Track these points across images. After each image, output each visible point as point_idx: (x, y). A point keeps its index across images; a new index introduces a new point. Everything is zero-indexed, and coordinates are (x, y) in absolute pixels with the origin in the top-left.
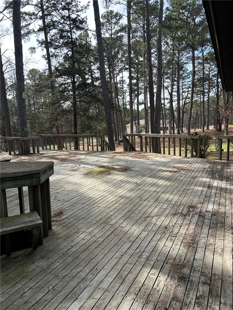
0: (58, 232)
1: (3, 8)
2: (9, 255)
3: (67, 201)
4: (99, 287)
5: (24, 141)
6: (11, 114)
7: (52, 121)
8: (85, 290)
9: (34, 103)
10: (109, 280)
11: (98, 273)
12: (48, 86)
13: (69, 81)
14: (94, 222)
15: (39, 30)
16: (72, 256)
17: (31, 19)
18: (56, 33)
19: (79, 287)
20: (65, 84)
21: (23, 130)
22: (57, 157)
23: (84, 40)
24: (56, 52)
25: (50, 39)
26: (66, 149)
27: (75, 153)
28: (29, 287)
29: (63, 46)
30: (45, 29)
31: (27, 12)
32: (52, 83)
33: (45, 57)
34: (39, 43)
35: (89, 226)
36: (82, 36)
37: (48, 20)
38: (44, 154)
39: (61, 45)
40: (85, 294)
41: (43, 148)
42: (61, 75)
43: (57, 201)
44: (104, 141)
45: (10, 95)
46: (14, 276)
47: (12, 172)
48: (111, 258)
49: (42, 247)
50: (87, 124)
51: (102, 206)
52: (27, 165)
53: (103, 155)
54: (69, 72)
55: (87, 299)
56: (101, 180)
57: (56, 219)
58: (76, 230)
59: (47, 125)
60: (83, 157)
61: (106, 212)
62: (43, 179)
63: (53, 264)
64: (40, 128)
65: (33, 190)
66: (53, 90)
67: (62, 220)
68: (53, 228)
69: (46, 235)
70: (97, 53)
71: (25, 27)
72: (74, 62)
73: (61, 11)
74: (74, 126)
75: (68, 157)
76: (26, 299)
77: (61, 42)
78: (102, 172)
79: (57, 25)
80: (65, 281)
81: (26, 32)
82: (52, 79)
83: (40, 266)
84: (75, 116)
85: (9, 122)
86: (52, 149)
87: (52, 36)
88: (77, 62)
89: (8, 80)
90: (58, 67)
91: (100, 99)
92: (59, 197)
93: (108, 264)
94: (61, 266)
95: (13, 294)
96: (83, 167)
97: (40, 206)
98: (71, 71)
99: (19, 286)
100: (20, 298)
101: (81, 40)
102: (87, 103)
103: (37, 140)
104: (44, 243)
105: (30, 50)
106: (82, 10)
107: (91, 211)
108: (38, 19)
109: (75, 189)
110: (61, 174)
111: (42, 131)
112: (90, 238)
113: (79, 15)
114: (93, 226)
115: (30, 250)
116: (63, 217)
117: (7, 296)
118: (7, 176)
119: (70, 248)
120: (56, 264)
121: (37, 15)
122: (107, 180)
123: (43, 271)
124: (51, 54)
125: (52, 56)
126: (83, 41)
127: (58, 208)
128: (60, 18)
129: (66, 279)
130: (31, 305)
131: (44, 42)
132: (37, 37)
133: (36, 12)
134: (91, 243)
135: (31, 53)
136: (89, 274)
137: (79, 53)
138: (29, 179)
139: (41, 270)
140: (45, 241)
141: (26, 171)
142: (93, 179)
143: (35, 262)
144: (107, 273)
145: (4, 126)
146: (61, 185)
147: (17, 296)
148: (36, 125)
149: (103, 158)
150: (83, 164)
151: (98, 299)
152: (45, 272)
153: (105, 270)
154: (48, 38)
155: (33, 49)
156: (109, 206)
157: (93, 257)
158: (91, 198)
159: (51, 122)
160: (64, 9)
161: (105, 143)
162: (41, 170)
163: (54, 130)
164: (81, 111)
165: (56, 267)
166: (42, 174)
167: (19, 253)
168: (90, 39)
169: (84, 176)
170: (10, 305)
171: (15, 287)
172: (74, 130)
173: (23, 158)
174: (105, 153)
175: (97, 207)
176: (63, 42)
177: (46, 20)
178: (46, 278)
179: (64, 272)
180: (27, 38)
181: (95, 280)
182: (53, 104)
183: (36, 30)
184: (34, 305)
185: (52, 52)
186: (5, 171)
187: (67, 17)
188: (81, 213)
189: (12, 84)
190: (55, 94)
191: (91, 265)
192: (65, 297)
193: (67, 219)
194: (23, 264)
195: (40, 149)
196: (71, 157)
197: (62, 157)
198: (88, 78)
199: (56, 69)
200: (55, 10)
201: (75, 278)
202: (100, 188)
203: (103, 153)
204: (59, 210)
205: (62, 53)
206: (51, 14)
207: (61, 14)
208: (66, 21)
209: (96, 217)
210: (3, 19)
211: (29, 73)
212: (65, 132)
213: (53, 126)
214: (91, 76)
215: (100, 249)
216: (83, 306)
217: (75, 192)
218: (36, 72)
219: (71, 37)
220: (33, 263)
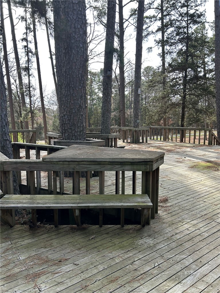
0: (163, 216)
1: (129, 16)
2: (123, 226)
3: (172, 191)
4: (203, 279)
5: (136, 131)
6: (126, 107)
7: (161, 114)
8: (188, 278)
9: (146, 98)
10: (214, 276)
11: (202, 266)
12: (161, 81)
13: (181, 75)
14: (199, 216)
15: (157, 31)
16: (176, 242)
17: (151, 21)
18: (173, 31)
19: (183, 273)
20: (177, 78)
21: (136, 121)
22: (163, 147)
23: (200, 33)
24: (171, 49)
25: (167, 37)
26: (172, 140)
27: (181, 145)
28: (138, 257)
29: (178, 43)
30: (162, 29)
31: (148, 16)
32: (164, 78)
33: (160, 55)
34: (156, 43)
35: (193, 218)
36: (198, 29)
37: (166, 20)
38: (152, 144)
39: (176, 42)
40: (189, 281)
41: (151, 139)
42: (173, 71)
43: (162, 188)
44: (213, 135)
45: (126, 90)
46: (126, 245)
47: (131, 158)
48: (216, 255)
49: (149, 226)
50: (195, 117)
51: (208, 202)
52: (142, 153)
53: (211, 149)
54: (181, 67)
55: (191, 286)
56: (207, 175)
57: (161, 204)
58: (180, 219)
59: (156, 118)
60: (189, 149)
61: (212, 209)
62: (155, 167)
63: (159, 244)
64: (150, 120)
65: (146, 175)
66: (164, 85)
67: (167, 207)
68: (159, 212)
69: (153, 218)
70: (213, 44)
71: (145, 30)
72: (188, 56)
73: (179, 9)
74: (181, 118)
75: (173, 148)
76: (136, 267)
77: (177, 39)
78: (208, 167)
79: (175, 23)
80: (169, 263)
81: (146, 34)
82: (165, 74)
83: (147, 242)
84: (183, 109)
85: (124, 114)
86: (159, 139)
87: (169, 35)
88: (191, 56)
89: (127, 78)
90: (172, 63)
91: (212, 92)
92: (165, 186)
93: (214, 260)
94: (165, 248)
95: (125, 259)
96: (188, 160)
97: (151, 190)
98: (184, 66)
99: (130, 254)
100: (131, 264)
101: (197, 33)
102: (197, 96)
103: (146, 131)
104: (151, 224)
105: (148, 50)
106: (201, 4)
107: (195, 204)
108: (158, 21)
109: (179, 180)
110: (167, 164)
111: (151, 123)
112: (194, 230)
113: (198, 10)
114: (198, 219)
115: (139, 226)
116: (168, 204)
117: (121, 260)
118: (127, 160)
119: (175, 234)
120: (161, 245)
121: (157, 17)
122: (215, 177)
123: (150, 247)
124: (166, 51)
125: (167, 53)
126: (198, 34)
127: (164, 195)
128: (178, 16)
129: (170, 261)
130: (140, 273)
131: (160, 41)
132: (154, 37)
133: (156, 15)
134: (196, 235)
135: (148, 52)
136: (192, 264)
137: (194, 47)
138: (144, 165)
139: (148, 246)
140: (152, 222)
141: (142, 158)
142: (198, 173)
143: (143, 238)
144: (212, 269)
145: (120, 117)
146: (166, 175)
147: (129, 262)
148: (147, 117)
149: (210, 153)
150: (188, 157)
151: (201, 290)
152: (152, 249)
153: (210, 266)
154: (165, 37)
155: (150, 49)
156: (215, 203)
157: (197, 250)
158: (195, 192)
159: (159, 115)
160: (183, 6)
161: (214, 137)
162: (154, 159)
163: (162, 121)
164: (190, 104)
165: (161, 247)
166: (154, 162)
167: (130, 226)
168: (207, 31)
169: (190, 169)
170: (123, 267)
171: (127, 254)
172: (181, 123)
173: (134, 145)
174: (213, 147)
175: (203, 202)
176: (179, 38)
177: (164, 21)
178: (152, 254)
179: (168, 255)
180: (145, 39)
181: (199, 272)
182: (163, 98)
183: (154, 31)
184: (142, 274)
185: (167, 49)
186: (126, 156)
187: (185, 14)
188: (185, 204)
189: (129, 81)
190: (166, 89)
191: (195, 256)
192: (170, 277)
193: (172, 207)
194: (133, 237)
195: (148, 138)
196: (176, 149)
197: (167, 148)
198: (201, 71)
199: (170, 65)
200: (174, 9)
201: (179, 263)
202: (206, 184)
203: (211, 147)
204: (164, 197)
205: (177, 49)
206: (170, 14)
207: (179, 12)
208: (184, 18)
209: (201, 211)
210: (128, 26)
211: (144, 70)
212: (171, 124)
213: (161, 118)
214: (204, 68)
215: (204, 243)
216: (186, 291)
217: (180, 183)
218: (150, 69)
219: (187, 33)
220: (142, 239)
